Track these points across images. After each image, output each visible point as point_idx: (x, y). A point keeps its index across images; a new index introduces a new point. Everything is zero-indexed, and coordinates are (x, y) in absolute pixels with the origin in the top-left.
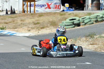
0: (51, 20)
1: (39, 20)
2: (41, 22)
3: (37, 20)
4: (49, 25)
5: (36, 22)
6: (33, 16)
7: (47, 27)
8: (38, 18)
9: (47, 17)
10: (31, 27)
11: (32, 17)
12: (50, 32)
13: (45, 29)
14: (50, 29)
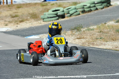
0: (31, 12)
1: (17, 12)
2: (19, 14)
3: (15, 13)
4: (29, 18)
5: (14, 15)
6: (10, 7)
7: (27, 20)
8: (16, 10)
9: (26, 9)
10: (8, 20)
11: (9, 9)
12: (31, 26)
13: (24, 22)
14: (30, 22)
